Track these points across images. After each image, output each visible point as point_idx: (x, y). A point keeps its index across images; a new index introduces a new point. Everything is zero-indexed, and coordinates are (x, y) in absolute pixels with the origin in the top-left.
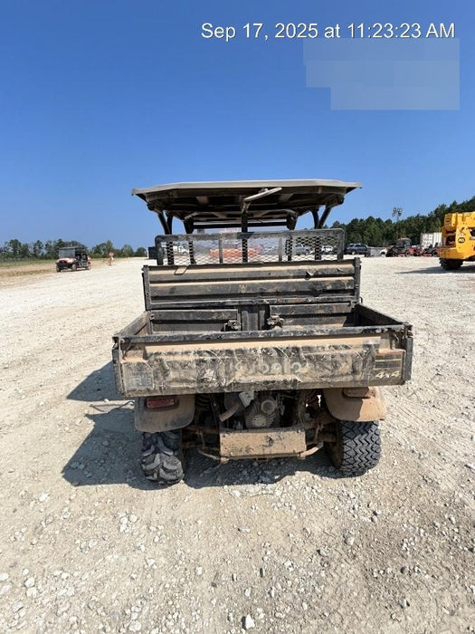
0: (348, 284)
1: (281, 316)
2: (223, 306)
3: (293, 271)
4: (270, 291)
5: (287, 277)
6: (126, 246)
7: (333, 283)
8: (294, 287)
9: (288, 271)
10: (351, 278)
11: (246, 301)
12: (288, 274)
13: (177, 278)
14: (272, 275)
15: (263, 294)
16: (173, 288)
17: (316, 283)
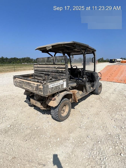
0: (64, 71)
1: (52, 78)
2: (43, 74)
3: (54, 67)
4: (50, 71)
5: (53, 68)
6: (107, 59)
7: (61, 71)
8: (54, 71)
9: (53, 66)
10: (65, 69)
11: (46, 73)
12: (53, 67)
13: (37, 67)
14: (50, 67)
15: (49, 72)
16: (37, 69)
17: (58, 70)
